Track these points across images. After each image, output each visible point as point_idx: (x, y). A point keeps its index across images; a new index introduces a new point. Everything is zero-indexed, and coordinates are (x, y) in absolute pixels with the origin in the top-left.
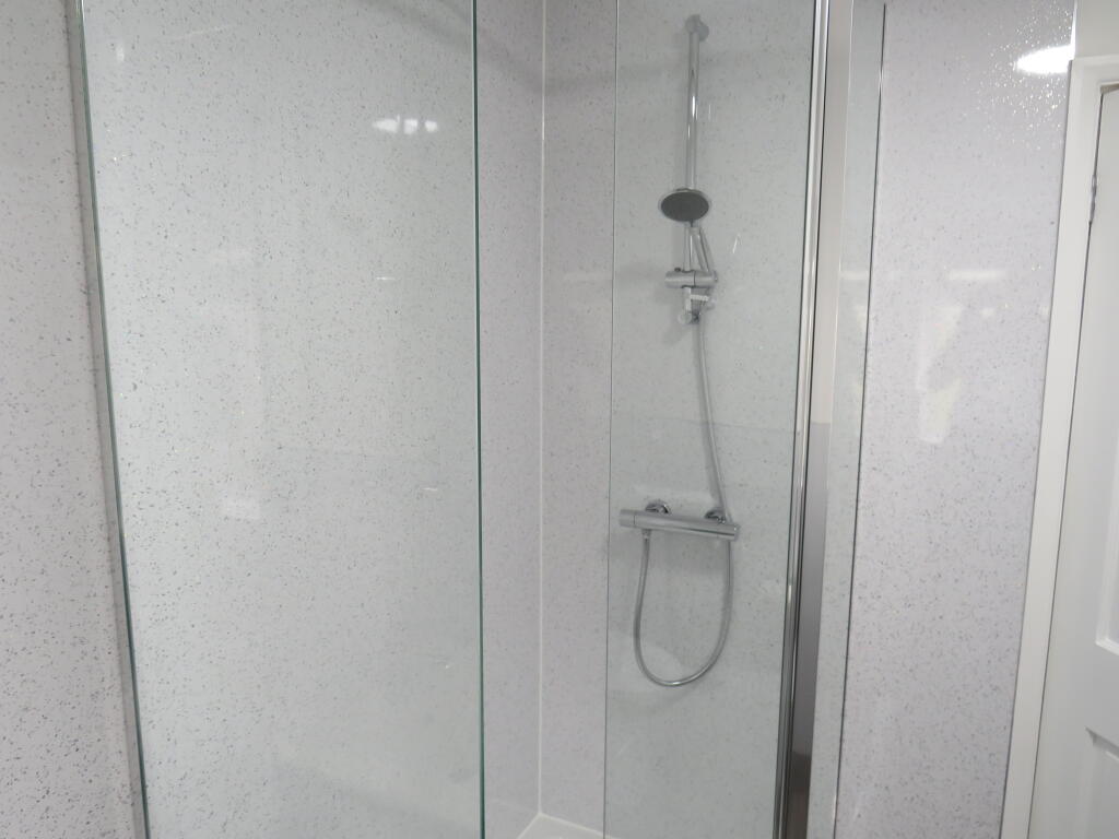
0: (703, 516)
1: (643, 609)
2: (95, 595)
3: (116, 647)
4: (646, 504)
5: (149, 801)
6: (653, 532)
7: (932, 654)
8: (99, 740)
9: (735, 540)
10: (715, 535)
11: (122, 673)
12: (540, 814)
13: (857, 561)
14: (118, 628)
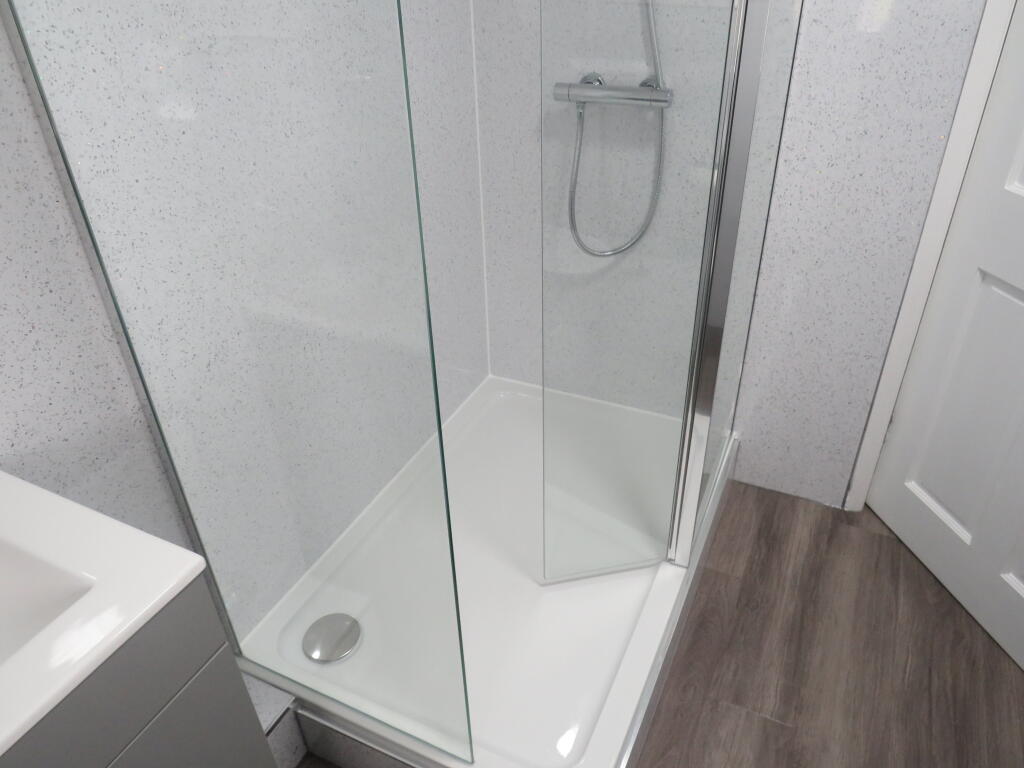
0: (637, 85)
1: (577, 189)
2: (26, 141)
3: (62, 196)
4: (581, 77)
5: (133, 341)
6: (587, 105)
7: (848, 211)
8: (70, 284)
9: (667, 107)
10: (648, 103)
11: (75, 222)
12: (490, 376)
13: (787, 122)
14: (59, 177)
